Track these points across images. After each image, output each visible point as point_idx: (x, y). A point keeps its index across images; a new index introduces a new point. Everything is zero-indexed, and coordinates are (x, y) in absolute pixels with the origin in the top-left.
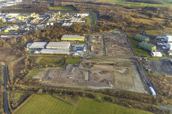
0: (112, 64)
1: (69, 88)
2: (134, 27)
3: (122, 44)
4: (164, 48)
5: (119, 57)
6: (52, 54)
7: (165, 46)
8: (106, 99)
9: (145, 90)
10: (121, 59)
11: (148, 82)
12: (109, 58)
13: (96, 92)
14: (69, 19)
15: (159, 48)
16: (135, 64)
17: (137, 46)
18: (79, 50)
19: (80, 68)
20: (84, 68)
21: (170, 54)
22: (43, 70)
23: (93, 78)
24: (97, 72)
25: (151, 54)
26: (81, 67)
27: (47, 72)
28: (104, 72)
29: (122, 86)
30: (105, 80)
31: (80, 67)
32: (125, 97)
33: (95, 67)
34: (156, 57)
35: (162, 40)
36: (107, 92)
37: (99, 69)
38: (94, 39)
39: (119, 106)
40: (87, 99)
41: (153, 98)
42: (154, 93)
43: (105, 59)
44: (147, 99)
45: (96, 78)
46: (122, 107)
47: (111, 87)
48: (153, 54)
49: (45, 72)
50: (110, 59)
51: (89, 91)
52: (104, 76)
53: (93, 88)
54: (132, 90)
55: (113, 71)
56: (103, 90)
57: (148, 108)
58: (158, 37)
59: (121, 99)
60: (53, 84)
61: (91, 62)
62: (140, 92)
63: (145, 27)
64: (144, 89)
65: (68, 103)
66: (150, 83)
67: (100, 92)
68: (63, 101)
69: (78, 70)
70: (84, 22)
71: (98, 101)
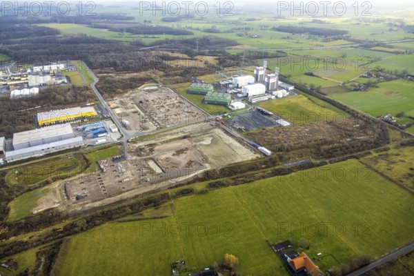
0: (184, 137)
1: (137, 196)
2: (176, 75)
3: (177, 105)
4: (240, 95)
5: (187, 123)
6: (41, 158)
7: (240, 93)
8: (212, 186)
9: (255, 153)
11: (252, 143)
12: (171, 130)
13: (189, 183)
15: (234, 96)
16: (218, 126)
17: (203, 101)
18: (100, 133)
19: (132, 160)
20: (139, 158)
21: (253, 102)
22: (47, 191)
23: (168, 166)
24: (169, 155)
25: (230, 107)
27: (60, 190)
28: (179, 152)
29: (222, 161)
30: (191, 162)
31: (129, 159)
32: (235, 173)
33: (158, 150)
34: (238, 110)
36: (207, 176)
37: (168, 150)
38: (117, 107)
39: (238, 186)
40: (184, 199)
41: (271, 159)
42: (269, 152)
43: (166, 133)
44: (265, 163)
45: (175, 165)
46: (240, 185)
47: (208, 167)
48: (233, 107)
49: (58, 192)
50: (174, 131)
51: (177, 186)
52: (184, 157)
54: (238, 160)
55: (193, 147)
56: (200, 177)
57: (273, 173)
58: (223, 83)
59: (234, 177)
60: (97, 204)
61: (145, 145)
62: (250, 158)
64: (252, 154)
65: (154, 218)
66: (255, 144)
67: (197, 180)
68: (144, 219)
69: (129, 164)
70: (66, 81)
71: (202, 192)
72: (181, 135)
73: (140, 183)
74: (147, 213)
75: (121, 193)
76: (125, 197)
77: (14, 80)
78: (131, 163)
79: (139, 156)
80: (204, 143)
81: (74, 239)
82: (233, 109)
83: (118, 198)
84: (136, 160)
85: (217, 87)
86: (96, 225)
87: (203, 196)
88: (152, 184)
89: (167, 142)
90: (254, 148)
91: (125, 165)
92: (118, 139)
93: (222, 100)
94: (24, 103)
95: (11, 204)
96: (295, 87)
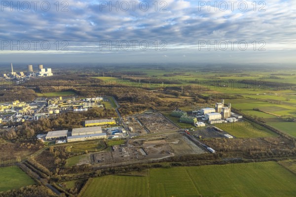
0: (163, 139)
1: (129, 165)
2: (165, 106)
3: (162, 122)
6: (84, 141)
7: (204, 118)
8: (174, 165)
9: (205, 151)
11: (204, 145)
12: (156, 134)
13: (160, 162)
15: (199, 120)
16: (184, 135)
17: (179, 121)
18: (116, 132)
19: (130, 147)
20: (134, 146)
21: (211, 123)
22: (85, 156)
23: (150, 152)
24: (151, 147)
25: (195, 125)
28: (158, 146)
29: (183, 153)
30: (163, 151)
32: (189, 160)
33: (146, 144)
34: (200, 127)
35: (199, 113)
36: (171, 159)
37: (152, 144)
38: (128, 121)
39: (189, 167)
40: (155, 169)
41: (214, 155)
42: (214, 151)
43: (152, 136)
44: (210, 156)
45: (154, 152)
46: (191, 167)
47: (173, 155)
48: (197, 125)
49: (90, 158)
50: (158, 135)
51: (153, 162)
52: (160, 148)
53: (155, 159)
54: (193, 153)
55: (167, 144)
56: (167, 159)
58: (194, 112)
60: (108, 165)
62: (201, 153)
64: (203, 151)
65: (137, 176)
66: (206, 146)
67: (164, 160)
68: (131, 176)
70: (102, 106)
71: (166, 167)
72: (161, 137)
73: (132, 158)
74: (134, 173)
75: (121, 161)
76: (123, 164)
77: (76, 104)
78: (130, 149)
80: (174, 143)
81: (94, 180)
83: (119, 164)
84: (132, 147)
85: (189, 113)
86: (105, 174)
87: (167, 170)
88: (138, 160)
89: (152, 140)
90: (205, 148)
91: (127, 149)
93: (190, 121)
94: (80, 115)
95: (67, 160)
96: (243, 117)
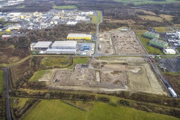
0: (124, 64)
1: (79, 91)
2: (141, 24)
3: (132, 42)
4: (176, 44)
5: (131, 55)
6: (58, 54)
7: (176, 43)
8: (122, 103)
9: (164, 91)
10: (133, 57)
11: (166, 82)
12: (120, 57)
13: (109, 94)
14: (74, 17)
15: (171, 45)
16: (148, 62)
17: (148, 43)
18: (86, 49)
19: (90, 69)
20: (94, 69)
23: (104, 79)
24: (109, 72)
25: (164, 51)
26: (91, 67)
27: (53, 73)
28: (116, 72)
29: (137, 87)
30: (119, 81)
31: (89, 67)
32: (142, 100)
33: (106, 67)
34: (169, 54)
35: (173, 37)
36: (122, 94)
37: (111, 69)
38: (102, 37)
39: (138, 111)
40: (101, 103)
43: (116, 58)
44: (168, 101)
45: (109, 80)
46: (140, 111)
47: (126, 89)
48: (166, 51)
50: (121, 58)
51: (102, 93)
52: (117, 76)
53: (106, 90)
54: (149, 91)
55: (125, 71)
56: (118, 93)
58: (168, 34)
59: (139, 102)
60: (61, 87)
61: (101, 62)
62: (158, 93)
63: (153, 24)
64: (162, 90)
65: (79, 108)
66: (168, 83)
67: (114, 94)
68: (74, 106)
69: (87, 71)
70: (89, 20)
71: (113, 105)
72: (123, 61)
73: (85, 84)
74: (79, 103)
75: (74, 85)
76: (74, 89)
78: (88, 70)
79: (94, 67)
80: (133, 71)
82: (165, 53)
84: (91, 69)
85: (163, 36)
87: (112, 107)
88: (90, 87)
89: (113, 64)
90: (166, 86)
91: (86, 70)
92: (92, 55)
93: (160, 45)
